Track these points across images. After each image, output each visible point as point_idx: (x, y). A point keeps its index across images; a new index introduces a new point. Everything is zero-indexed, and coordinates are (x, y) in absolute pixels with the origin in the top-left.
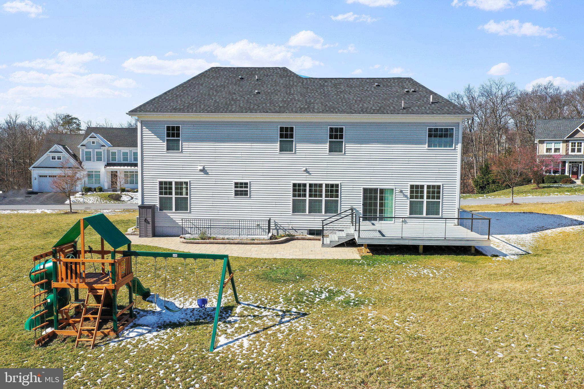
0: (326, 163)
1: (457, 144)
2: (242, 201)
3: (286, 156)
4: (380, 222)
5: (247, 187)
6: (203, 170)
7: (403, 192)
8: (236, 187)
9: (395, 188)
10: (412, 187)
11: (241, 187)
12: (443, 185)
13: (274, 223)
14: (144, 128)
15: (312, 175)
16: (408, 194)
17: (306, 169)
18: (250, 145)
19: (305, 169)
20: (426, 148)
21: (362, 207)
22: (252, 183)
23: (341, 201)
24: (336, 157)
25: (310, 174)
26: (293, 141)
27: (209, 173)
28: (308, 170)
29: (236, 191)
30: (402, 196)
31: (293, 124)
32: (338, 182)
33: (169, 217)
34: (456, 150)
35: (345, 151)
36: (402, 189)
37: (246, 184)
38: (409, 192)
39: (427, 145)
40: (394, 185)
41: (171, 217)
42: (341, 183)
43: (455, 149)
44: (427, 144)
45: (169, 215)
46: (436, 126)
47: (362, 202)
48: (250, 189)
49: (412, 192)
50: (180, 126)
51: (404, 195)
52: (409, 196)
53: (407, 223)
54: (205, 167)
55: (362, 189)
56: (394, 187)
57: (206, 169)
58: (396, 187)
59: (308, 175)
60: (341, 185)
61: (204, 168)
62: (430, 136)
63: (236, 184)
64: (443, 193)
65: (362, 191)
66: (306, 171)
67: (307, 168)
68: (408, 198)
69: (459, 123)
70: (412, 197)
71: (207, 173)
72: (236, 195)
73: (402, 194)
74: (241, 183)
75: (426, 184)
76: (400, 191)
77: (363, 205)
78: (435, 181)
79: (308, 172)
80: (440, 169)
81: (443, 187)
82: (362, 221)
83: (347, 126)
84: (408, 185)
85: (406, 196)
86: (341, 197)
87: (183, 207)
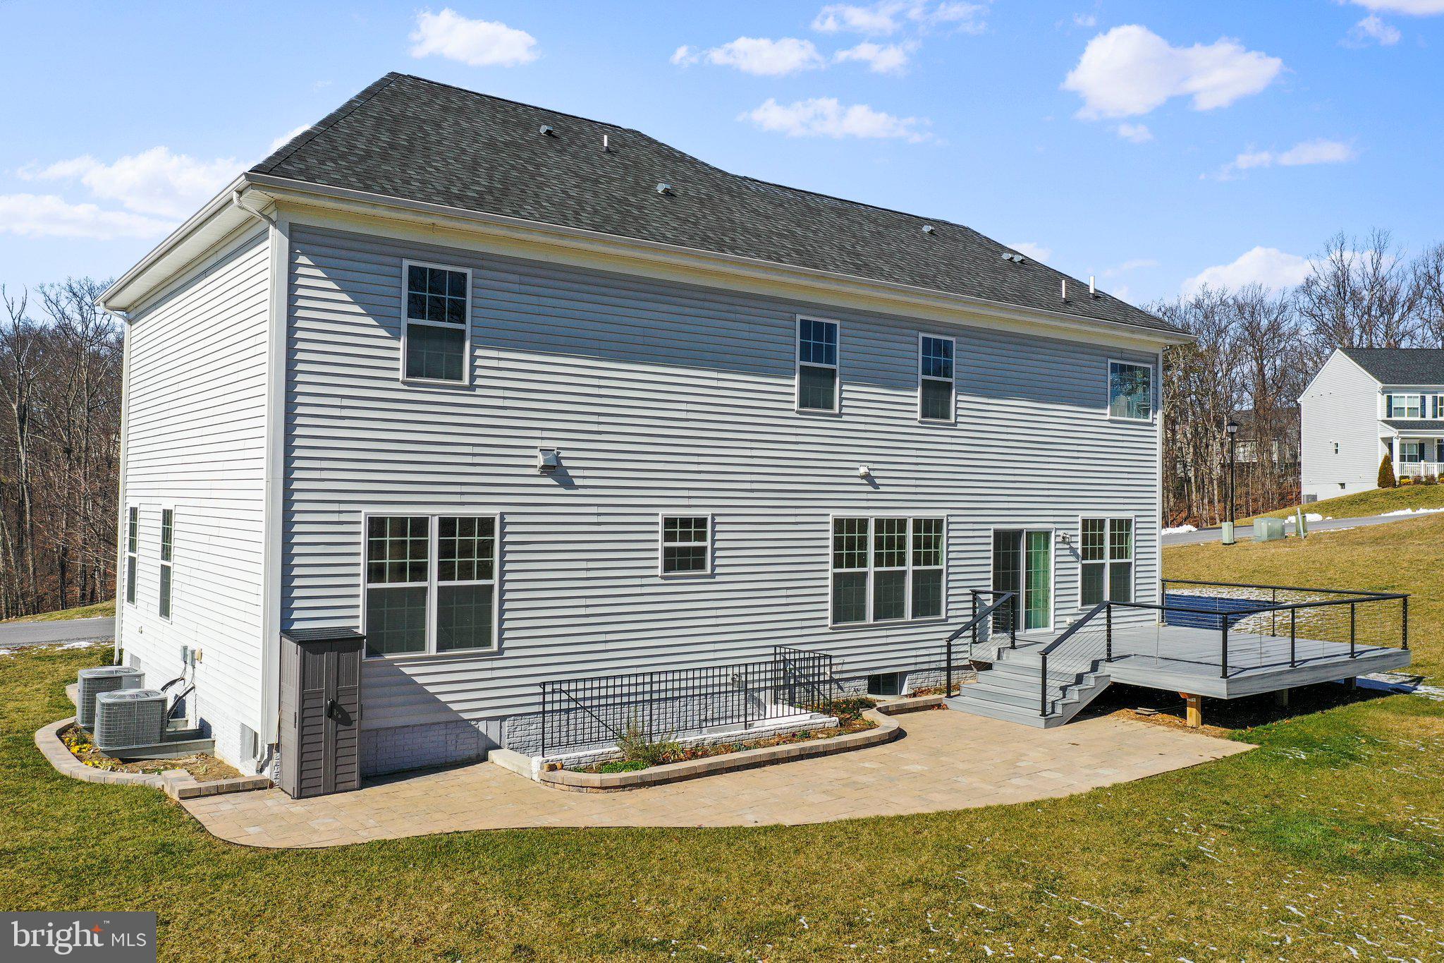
0: (914, 453)
1: (1155, 409)
2: (688, 587)
3: (817, 425)
4: (1027, 631)
6: (554, 469)
7: (1070, 539)
8: (669, 537)
9: (1055, 530)
10: (1085, 524)
11: (685, 537)
12: (1135, 517)
14: (303, 260)
15: (882, 489)
16: (1079, 547)
17: (868, 471)
18: (714, 375)
19: (864, 470)
20: (1108, 417)
21: (991, 589)
22: (718, 520)
23: (947, 574)
24: (938, 434)
25: (878, 486)
26: (833, 372)
27: (575, 482)
28: (872, 473)
29: (668, 551)
30: (1068, 552)
31: (834, 314)
32: (942, 514)
33: (408, 680)
34: (1154, 425)
35: (956, 417)
36: (1068, 533)
37: (701, 522)
38: (1080, 539)
39: (1108, 410)
40: (1052, 519)
41: (420, 680)
42: (947, 517)
44: (1109, 407)
45: (407, 671)
46: (1121, 359)
47: (991, 575)
48: (713, 541)
49: (1084, 539)
50: (469, 272)
51: (1071, 549)
52: (1079, 552)
54: (563, 454)
55: (991, 533)
56: (1052, 526)
57: (565, 463)
58: (1056, 526)
59: (870, 489)
60: (947, 524)
61: (556, 459)
63: (670, 522)
64: (1135, 541)
65: (991, 540)
66: (868, 475)
67: (871, 466)
68: (1076, 555)
69: (1156, 356)
70: (1084, 554)
71: (567, 482)
72: (668, 566)
73: (1068, 546)
74: (686, 522)
75: (1108, 517)
76: (1065, 538)
77: (993, 582)
78: (1122, 507)
79: (871, 481)
80: (1130, 476)
81: (1135, 523)
82: (992, 633)
83: (959, 338)
84: (1078, 520)
85: (1074, 552)
86: (948, 561)
87: (470, 629)
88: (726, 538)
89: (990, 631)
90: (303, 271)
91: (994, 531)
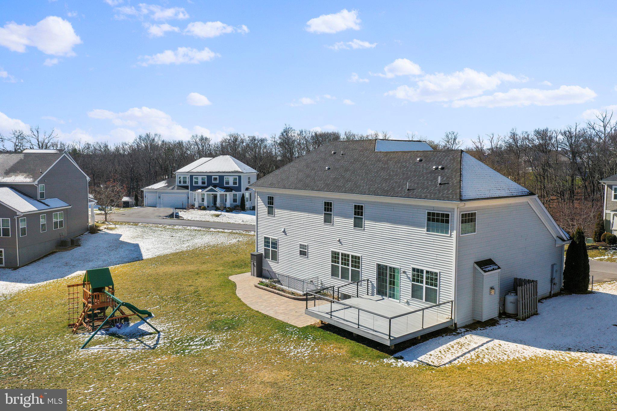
0: (352, 237)
1: (452, 231)
2: (302, 259)
3: (328, 227)
4: (390, 299)
5: (306, 249)
6: (284, 232)
7: (407, 273)
8: (301, 248)
9: (401, 269)
10: (414, 270)
11: (303, 248)
12: (440, 272)
13: (321, 282)
14: (258, 197)
15: (343, 245)
16: (410, 276)
18: (308, 215)
19: (338, 239)
20: (425, 232)
21: (375, 281)
22: (309, 246)
23: (361, 273)
24: (358, 232)
25: (342, 244)
26: (331, 214)
27: (287, 235)
28: (341, 241)
29: (300, 251)
30: (406, 277)
31: (332, 200)
32: (359, 255)
34: (451, 237)
35: (364, 228)
36: (406, 271)
37: (306, 246)
38: (411, 274)
39: (425, 230)
40: (399, 265)
41: (270, 264)
42: (361, 256)
43: (450, 237)
44: (426, 228)
45: (269, 262)
46: (433, 210)
47: (375, 277)
49: (413, 275)
50: (274, 196)
51: (407, 276)
52: (411, 279)
53: (410, 305)
54: (285, 229)
55: (376, 264)
56: (399, 267)
57: (286, 231)
58: (401, 267)
59: (340, 245)
60: (362, 258)
61: (284, 230)
62: (429, 220)
63: (301, 245)
64: (440, 282)
65: (376, 266)
66: (339, 241)
67: (340, 239)
69: (454, 209)
70: (414, 280)
71: (286, 234)
72: (301, 254)
74: (303, 245)
75: (425, 269)
76: (404, 272)
77: (377, 279)
78: (433, 267)
79: (341, 243)
80: (437, 256)
81: (440, 275)
82: (376, 294)
83: (366, 205)
84: (410, 267)
85: (409, 278)
86: (361, 269)
87: (275, 257)
88: (311, 251)
89: (375, 294)
90: (258, 198)
91: (377, 263)
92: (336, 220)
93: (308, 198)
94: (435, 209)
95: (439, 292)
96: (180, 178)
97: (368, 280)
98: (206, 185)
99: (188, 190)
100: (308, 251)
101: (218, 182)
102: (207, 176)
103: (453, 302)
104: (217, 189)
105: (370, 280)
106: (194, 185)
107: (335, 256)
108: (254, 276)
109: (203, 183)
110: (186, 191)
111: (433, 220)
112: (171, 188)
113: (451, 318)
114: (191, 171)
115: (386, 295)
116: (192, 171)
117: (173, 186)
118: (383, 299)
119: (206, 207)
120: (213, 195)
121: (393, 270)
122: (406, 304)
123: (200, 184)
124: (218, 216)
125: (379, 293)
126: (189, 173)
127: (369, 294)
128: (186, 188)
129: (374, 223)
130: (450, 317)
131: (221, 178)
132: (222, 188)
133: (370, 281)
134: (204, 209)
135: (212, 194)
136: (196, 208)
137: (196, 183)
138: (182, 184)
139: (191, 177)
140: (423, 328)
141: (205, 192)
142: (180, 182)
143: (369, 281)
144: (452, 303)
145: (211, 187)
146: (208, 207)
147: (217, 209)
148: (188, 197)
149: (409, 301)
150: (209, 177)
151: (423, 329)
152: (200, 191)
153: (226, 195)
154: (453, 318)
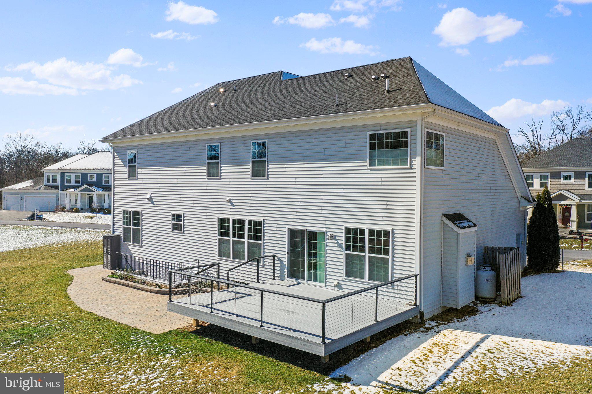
0: (249, 192)
1: (413, 157)
2: (177, 236)
3: (214, 183)
4: (309, 282)
5: (181, 220)
6: (150, 199)
7: (337, 238)
8: (173, 219)
9: (327, 232)
10: (348, 231)
11: (177, 220)
12: (393, 230)
14: (115, 154)
15: (236, 207)
16: (343, 242)
17: (230, 200)
18: (184, 169)
19: (228, 199)
20: (366, 168)
21: (286, 256)
22: (185, 215)
23: (264, 246)
24: (260, 183)
25: (234, 206)
26: (218, 162)
27: (155, 203)
28: (232, 201)
29: (173, 224)
30: (336, 245)
31: (219, 141)
32: (261, 219)
33: (129, 249)
34: (413, 169)
35: (268, 175)
36: (336, 234)
37: (181, 216)
38: (344, 238)
39: (367, 164)
40: (324, 226)
41: (131, 249)
42: (264, 220)
43: (411, 168)
44: (368, 161)
45: (129, 247)
46: (380, 130)
47: (286, 250)
49: (348, 239)
51: (338, 243)
52: (344, 246)
53: (342, 289)
54: (153, 195)
55: (286, 230)
56: (324, 230)
57: (153, 198)
58: (328, 230)
59: (231, 207)
60: (264, 224)
61: (151, 197)
62: (372, 147)
63: (174, 215)
64: (393, 246)
65: (286, 233)
66: (230, 201)
67: (232, 198)
68: (342, 248)
69: (415, 122)
70: (348, 248)
71: (153, 203)
72: (174, 229)
73: (336, 242)
74: (177, 216)
75: (367, 227)
76: (333, 237)
77: (288, 253)
78: (380, 222)
79: (232, 204)
80: (388, 203)
81: (393, 234)
82: (288, 277)
83: (269, 140)
84: (343, 227)
85: (340, 245)
86: (264, 240)
87: (137, 240)
88: (187, 222)
89: (286, 277)
90: (115, 156)
91: (288, 229)
92: (225, 169)
93: (183, 144)
94: (382, 128)
95: (393, 262)
96: (49, 176)
97: (274, 256)
98: (80, 184)
99: (58, 190)
100: (184, 223)
101: (95, 180)
102: (82, 173)
103: (418, 276)
104: (93, 188)
105: (277, 255)
106: (65, 184)
107: (223, 224)
108: (107, 268)
109: (77, 182)
110: (55, 191)
111: (380, 146)
112: (37, 188)
113: (415, 305)
114: (62, 168)
115: (303, 278)
116: (64, 168)
117: (40, 186)
118: (299, 283)
119: (80, 209)
120: (89, 196)
121: (313, 236)
122: (336, 289)
123: (73, 183)
124: (92, 218)
125: (292, 275)
126: (59, 170)
127: (276, 278)
128: (57, 187)
129: (283, 166)
130: (413, 303)
131: (99, 176)
132: (100, 187)
133: (278, 257)
134: (77, 211)
135: (88, 194)
136: (67, 211)
137: (68, 181)
138: (51, 184)
139: (62, 175)
140: (376, 320)
141: (77, 191)
142: (49, 181)
143: (276, 258)
144: (416, 277)
145: (85, 186)
146: (82, 209)
147: (93, 211)
148: (58, 198)
149: (341, 282)
150: (85, 175)
151: (378, 323)
152: (72, 190)
153: (104, 195)
154: (418, 304)
